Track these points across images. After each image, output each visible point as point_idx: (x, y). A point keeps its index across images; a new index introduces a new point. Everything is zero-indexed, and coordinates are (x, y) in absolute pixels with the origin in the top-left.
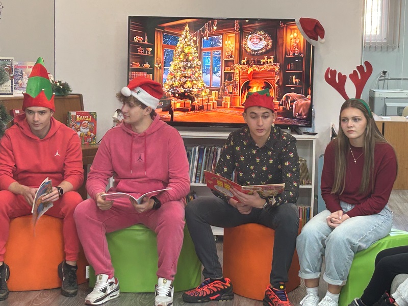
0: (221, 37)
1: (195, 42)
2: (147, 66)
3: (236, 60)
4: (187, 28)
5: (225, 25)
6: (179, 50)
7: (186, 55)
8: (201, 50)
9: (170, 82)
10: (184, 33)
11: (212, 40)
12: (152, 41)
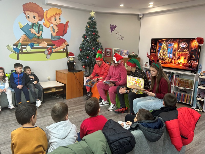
0: (173, 44)
1: (167, 45)
2: (154, 51)
3: (177, 50)
4: (165, 41)
5: (175, 40)
6: (162, 47)
7: (164, 48)
8: (168, 47)
9: (159, 56)
10: (164, 43)
11: (171, 44)
12: (156, 45)
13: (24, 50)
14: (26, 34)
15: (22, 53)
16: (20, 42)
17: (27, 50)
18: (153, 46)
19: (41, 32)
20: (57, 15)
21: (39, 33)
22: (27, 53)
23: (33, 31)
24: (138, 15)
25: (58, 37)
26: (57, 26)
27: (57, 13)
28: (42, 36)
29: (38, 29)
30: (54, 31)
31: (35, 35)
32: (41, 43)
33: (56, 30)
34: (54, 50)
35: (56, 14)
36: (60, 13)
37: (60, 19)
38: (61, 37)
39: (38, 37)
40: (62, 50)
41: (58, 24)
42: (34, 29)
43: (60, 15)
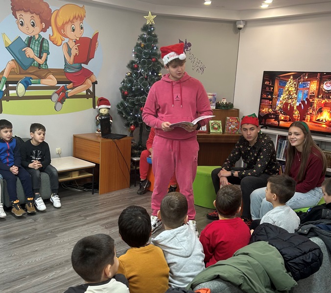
0: (309, 82)
1: (295, 85)
2: (270, 96)
3: (316, 95)
4: (292, 77)
5: (312, 75)
6: (286, 89)
7: (289, 92)
8: (298, 89)
9: (279, 106)
10: (290, 80)
11: (304, 84)
12: (273, 84)
13: (12, 93)
14: (16, 60)
15: (9, 98)
16: (5, 75)
17: (17, 92)
18: (267, 85)
19: (44, 55)
20: (77, 19)
21: (40, 57)
22: (17, 98)
23: (30, 53)
24: (234, 23)
25: (77, 65)
26: (76, 42)
27: (77, 15)
28: (46, 64)
29: (39, 48)
30: (70, 54)
31: (34, 61)
32: (45, 78)
33: (74, 52)
34: (70, 92)
35: (75, 17)
36: (83, 16)
37: (82, 28)
38: (83, 65)
39: (39, 65)
40: (84, 92)
41: (78, 39)
42: (32, 48)
43: (82, 19)
